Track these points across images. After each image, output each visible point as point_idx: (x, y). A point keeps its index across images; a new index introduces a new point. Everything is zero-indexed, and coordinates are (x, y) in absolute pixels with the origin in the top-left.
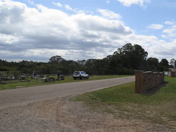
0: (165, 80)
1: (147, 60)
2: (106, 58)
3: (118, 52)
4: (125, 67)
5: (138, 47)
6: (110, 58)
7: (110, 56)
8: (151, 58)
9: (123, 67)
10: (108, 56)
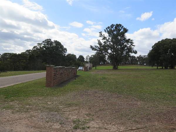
0: (78, 74)
1: (66, 55)
2: (25, 53)
3: (38, 47)
4: (45, 63)
5: (58, 43)
6: (29, 53)
7: (30, 50)
8: (69, 55)
9: (42, 62)
10: (27, 51)
